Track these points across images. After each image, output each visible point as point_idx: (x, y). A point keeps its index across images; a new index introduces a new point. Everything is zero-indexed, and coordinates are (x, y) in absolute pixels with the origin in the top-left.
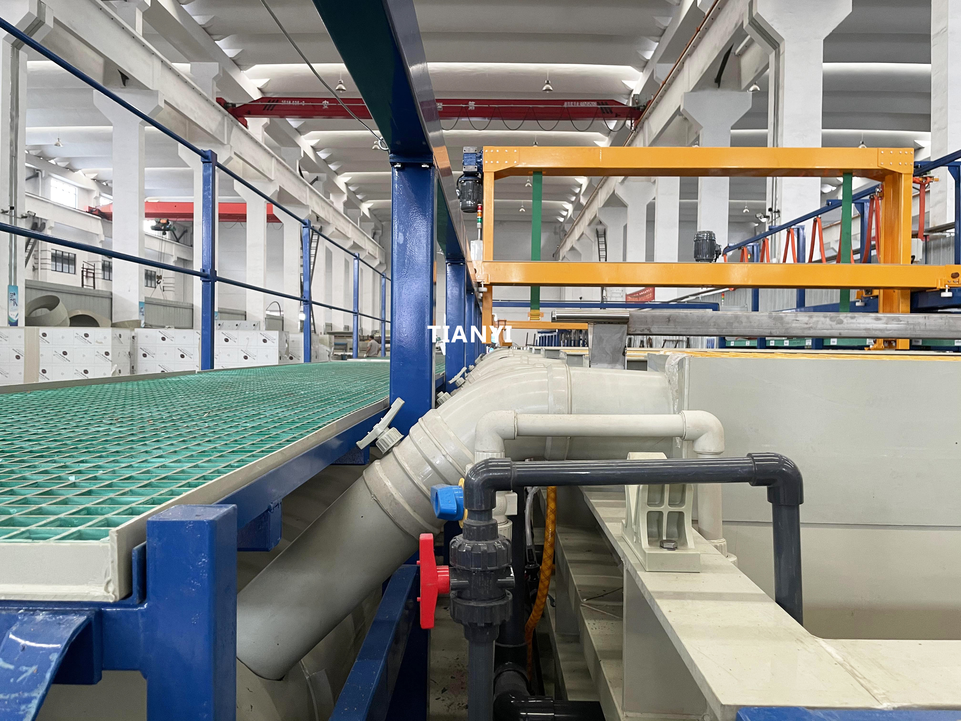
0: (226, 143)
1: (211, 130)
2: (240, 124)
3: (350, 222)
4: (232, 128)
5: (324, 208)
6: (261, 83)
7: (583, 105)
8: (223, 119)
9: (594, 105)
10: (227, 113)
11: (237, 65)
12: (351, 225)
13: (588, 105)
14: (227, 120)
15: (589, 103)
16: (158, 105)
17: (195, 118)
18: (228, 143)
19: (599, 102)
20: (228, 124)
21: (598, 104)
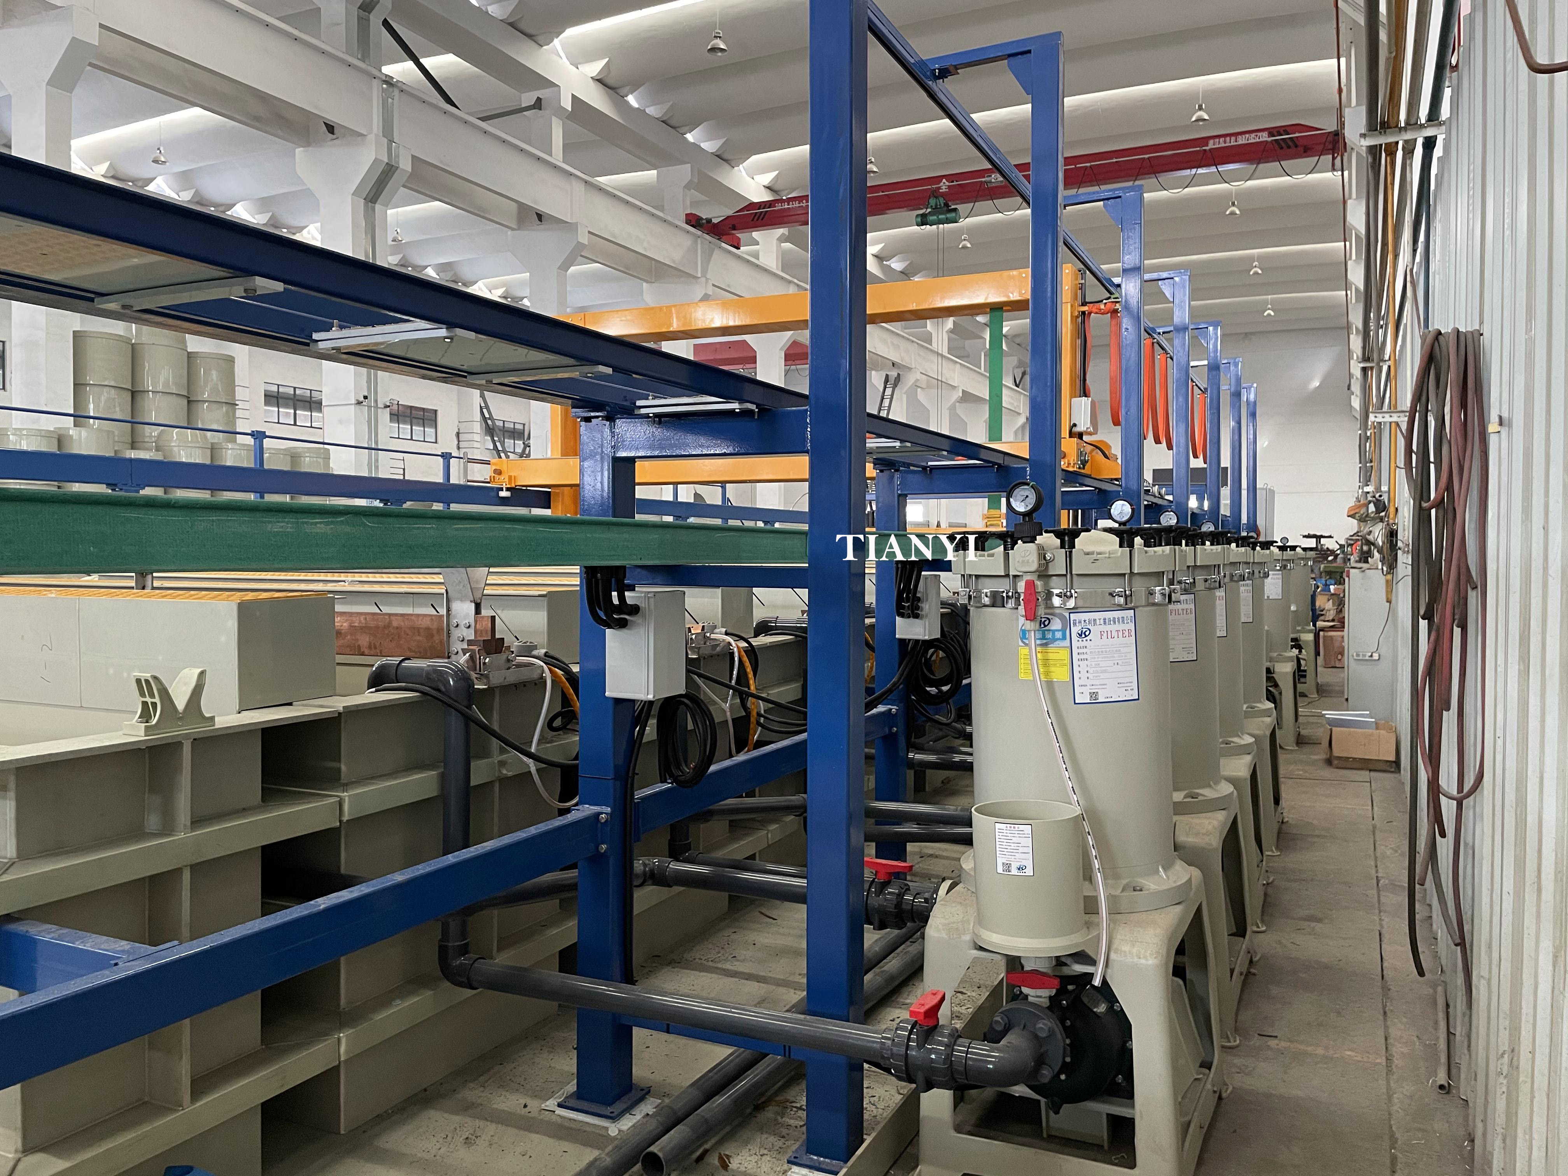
0: (699, 275)
1: (674, 262)
2: (723, 245)
3: (957, 362)
4: (711, 253)
5: (898, 347)
6: (767, 178)
7: (1242, 140)
8: (696, 243)
9: (1264, 137)
10: (699, 233)
11: (726, 161)
12: (958, 366)
13: (1252, 139)
14: (702, 243)
15: (1253, 135)
16: (578, 242)
17: (645, 249)
18: (704, 275)
19: (1271, 132)
20: (702, 248)
21: (1271, 134)
